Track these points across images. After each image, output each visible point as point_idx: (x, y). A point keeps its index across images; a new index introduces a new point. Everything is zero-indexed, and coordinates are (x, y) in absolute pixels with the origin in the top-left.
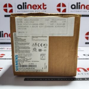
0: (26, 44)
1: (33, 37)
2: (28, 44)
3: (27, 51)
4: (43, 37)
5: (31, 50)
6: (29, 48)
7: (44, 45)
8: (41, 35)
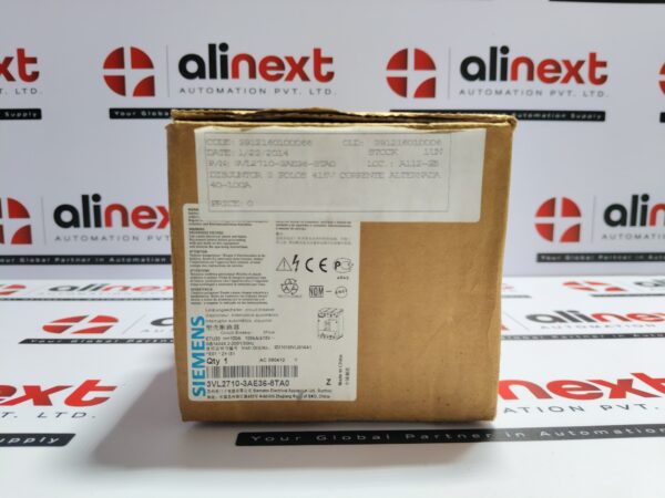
0: (246, 259)
1: (282, 226)
2: (258, 259)
3: (250, 298)
4: (330, 224)
5: (272, 289)
6: (262, 281)
7: (337, 264)
8: (323, 217)
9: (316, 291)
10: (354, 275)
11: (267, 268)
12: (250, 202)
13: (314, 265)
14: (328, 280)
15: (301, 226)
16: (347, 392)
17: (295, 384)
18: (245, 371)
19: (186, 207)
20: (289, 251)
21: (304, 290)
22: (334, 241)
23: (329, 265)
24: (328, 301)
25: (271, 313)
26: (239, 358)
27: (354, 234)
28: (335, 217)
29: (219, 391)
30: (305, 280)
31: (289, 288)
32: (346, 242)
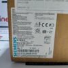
9: (44, 32)
10: (54, 28)
11: (32, 26)
12: (28, 7)
13: (44, 25)
14: (48, 29)
15: (42, 14)
16: (50, 56)
17: (38, 54)
18: (26, 51)
19: (12, 9)
20: (38, 21)
21: (41, 31)
22: (50, 19)
23: (48, 25)
24: (47, 34)
25: (33, 37)
26: (25, 48)
27: (55, 17)
28: (51, 12)
29: (20, 55)
30: (42, 29)
31: (38, 31)
32: (53, 19)
